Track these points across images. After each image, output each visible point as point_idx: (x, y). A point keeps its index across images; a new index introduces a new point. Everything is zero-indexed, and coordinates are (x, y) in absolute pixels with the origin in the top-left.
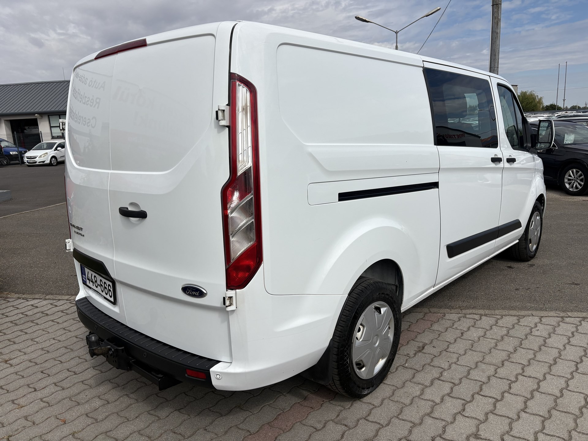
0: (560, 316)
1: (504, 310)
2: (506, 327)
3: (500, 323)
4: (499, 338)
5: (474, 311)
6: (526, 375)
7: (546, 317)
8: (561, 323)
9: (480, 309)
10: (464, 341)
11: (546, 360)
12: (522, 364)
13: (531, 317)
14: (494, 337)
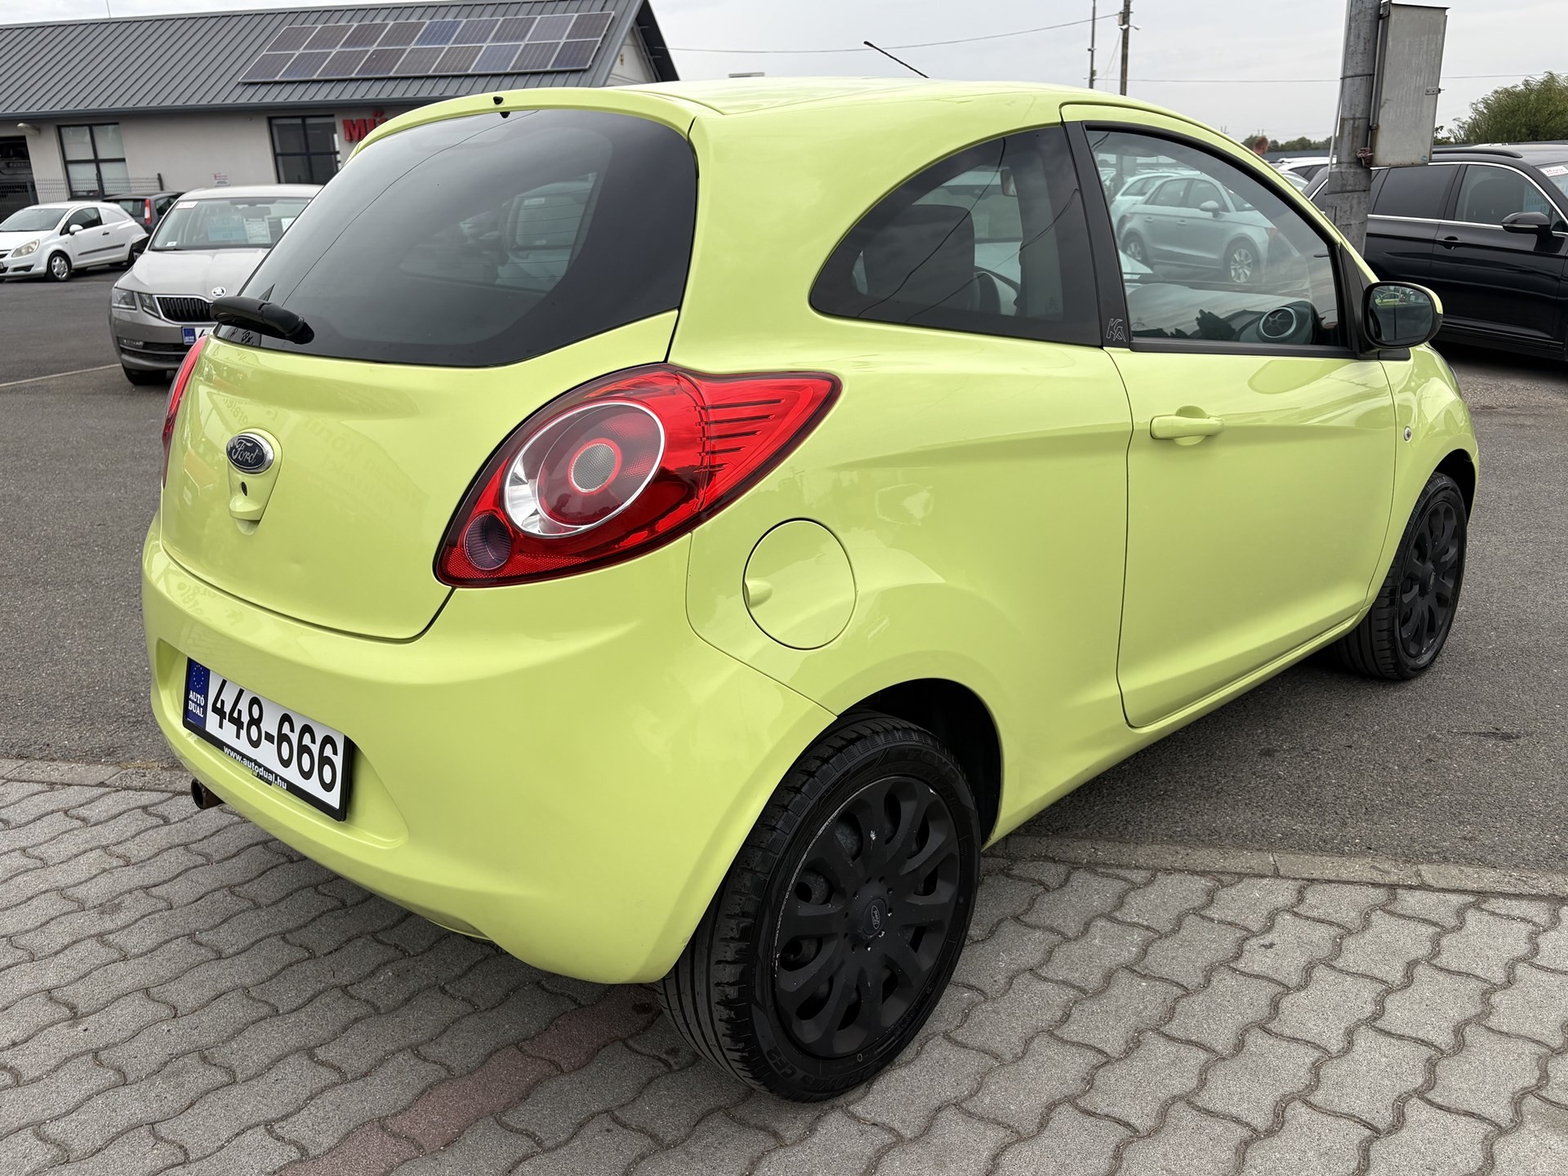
0: (1387, 880)
1: (1175, 843)
2: (1147, 928)
3: (1133, 904)
4: (1094, 981)
7: (1329, 881)
9: (1083, 837)
13: (1265, 881)
14: (1075, 977)
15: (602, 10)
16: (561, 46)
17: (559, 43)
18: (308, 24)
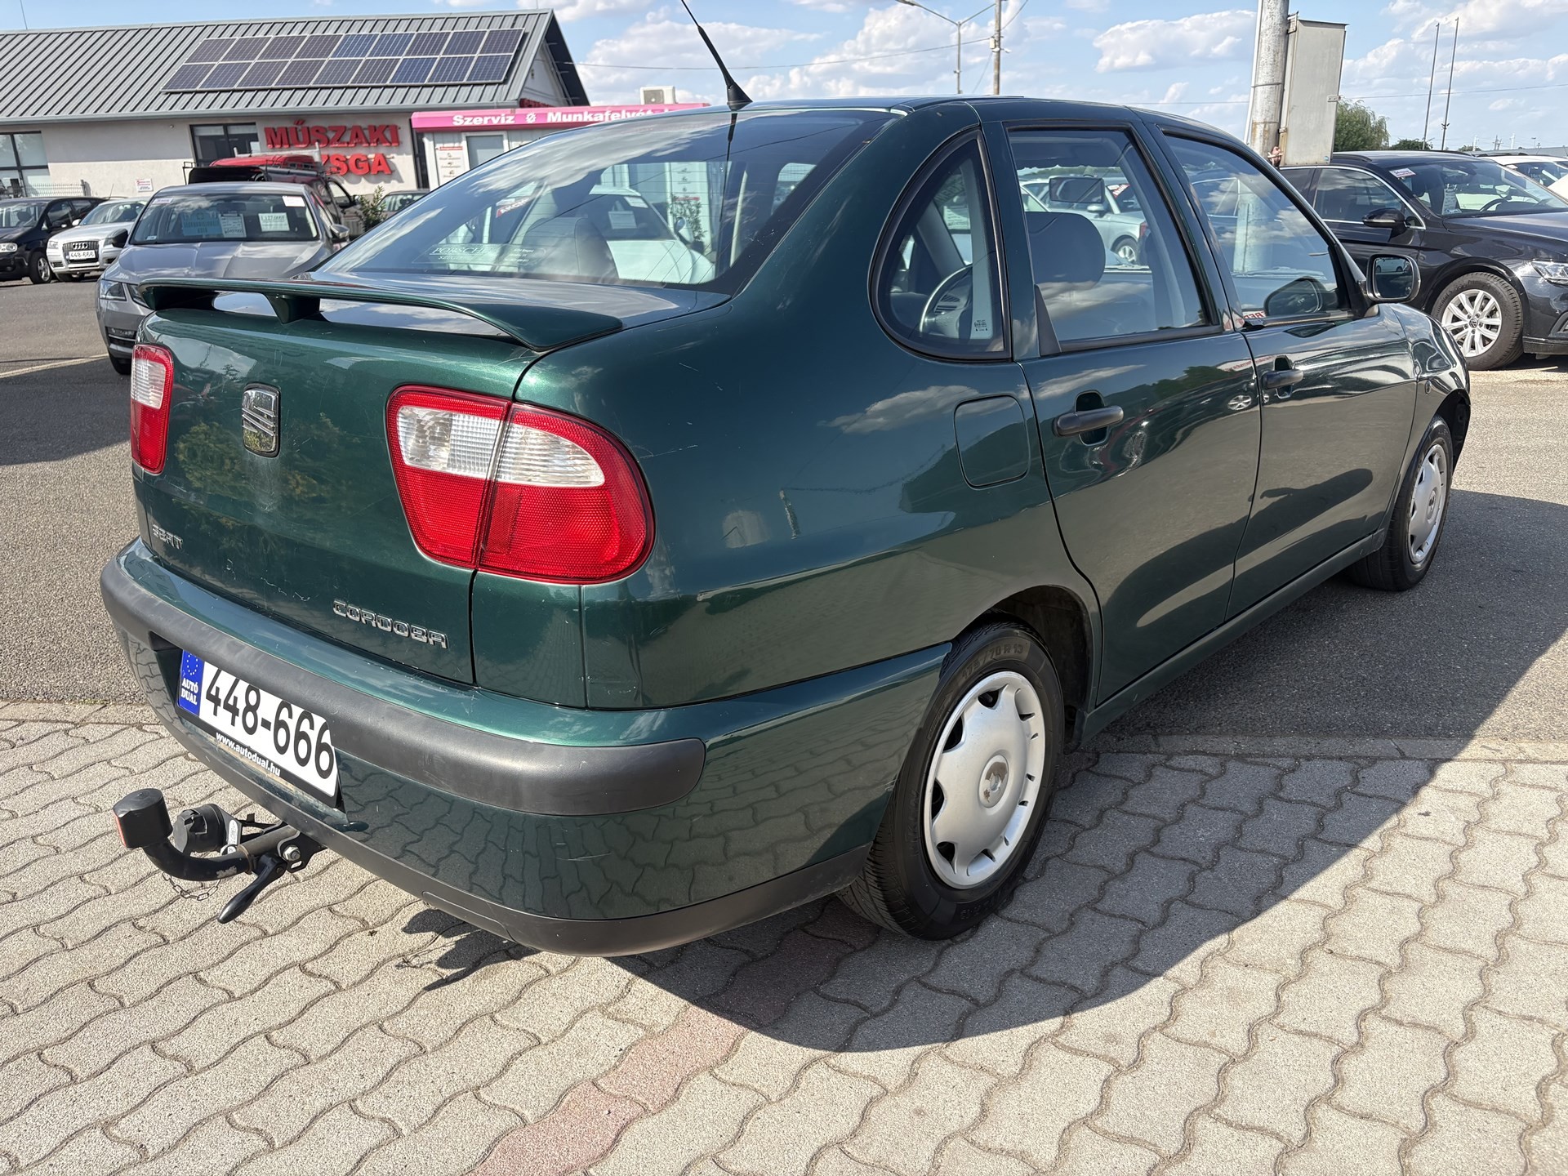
0: (1499, 756)
1: (1302, 734)
2: (1313, 804)
3: (1292, 786)
4: (1291, 851)
5: (1200, 742)
6: (1398, 1016)
8: (1503, 786)
9: (1221, 733)
10: (1162, 864)
11: (1469, 945)
12: (1378, 963)
13: (1396, 762)
14: (1272, 847)
15: (512, 26)
16: (475, 59)
17: (472, 58)
18: (226, 37)
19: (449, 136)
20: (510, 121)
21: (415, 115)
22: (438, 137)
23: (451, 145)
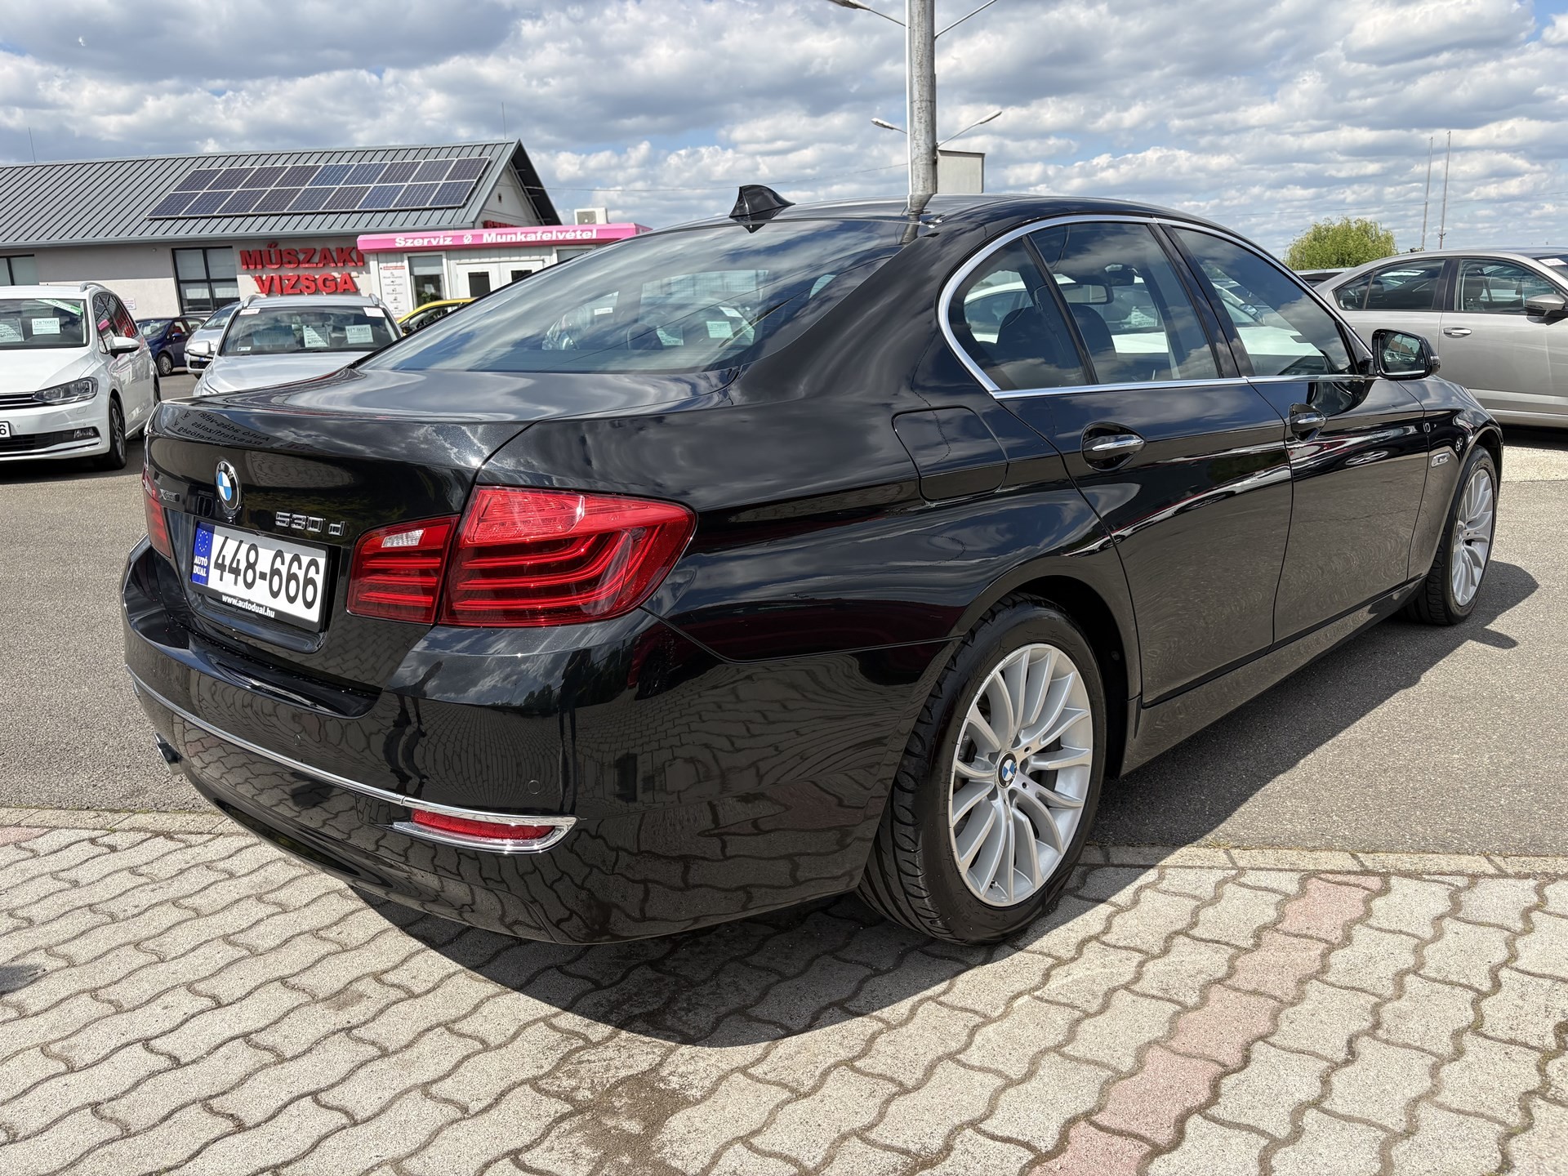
15: (480, 155)
16: (440, 185)
17: (438, 184)
18: (213, 168)
19: (390, 257)
20: (448, 242)
21: (361, 238)
22: (381, 257)
23: (394, 264)
